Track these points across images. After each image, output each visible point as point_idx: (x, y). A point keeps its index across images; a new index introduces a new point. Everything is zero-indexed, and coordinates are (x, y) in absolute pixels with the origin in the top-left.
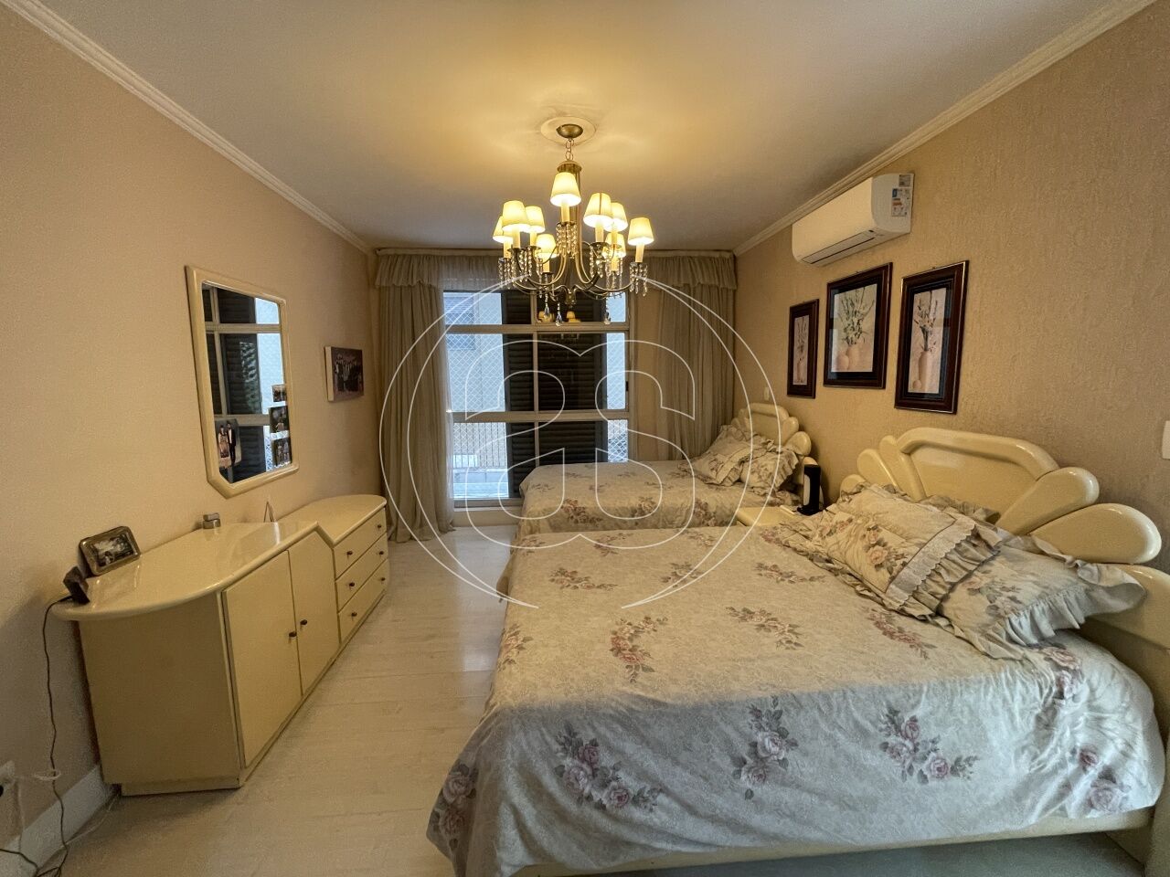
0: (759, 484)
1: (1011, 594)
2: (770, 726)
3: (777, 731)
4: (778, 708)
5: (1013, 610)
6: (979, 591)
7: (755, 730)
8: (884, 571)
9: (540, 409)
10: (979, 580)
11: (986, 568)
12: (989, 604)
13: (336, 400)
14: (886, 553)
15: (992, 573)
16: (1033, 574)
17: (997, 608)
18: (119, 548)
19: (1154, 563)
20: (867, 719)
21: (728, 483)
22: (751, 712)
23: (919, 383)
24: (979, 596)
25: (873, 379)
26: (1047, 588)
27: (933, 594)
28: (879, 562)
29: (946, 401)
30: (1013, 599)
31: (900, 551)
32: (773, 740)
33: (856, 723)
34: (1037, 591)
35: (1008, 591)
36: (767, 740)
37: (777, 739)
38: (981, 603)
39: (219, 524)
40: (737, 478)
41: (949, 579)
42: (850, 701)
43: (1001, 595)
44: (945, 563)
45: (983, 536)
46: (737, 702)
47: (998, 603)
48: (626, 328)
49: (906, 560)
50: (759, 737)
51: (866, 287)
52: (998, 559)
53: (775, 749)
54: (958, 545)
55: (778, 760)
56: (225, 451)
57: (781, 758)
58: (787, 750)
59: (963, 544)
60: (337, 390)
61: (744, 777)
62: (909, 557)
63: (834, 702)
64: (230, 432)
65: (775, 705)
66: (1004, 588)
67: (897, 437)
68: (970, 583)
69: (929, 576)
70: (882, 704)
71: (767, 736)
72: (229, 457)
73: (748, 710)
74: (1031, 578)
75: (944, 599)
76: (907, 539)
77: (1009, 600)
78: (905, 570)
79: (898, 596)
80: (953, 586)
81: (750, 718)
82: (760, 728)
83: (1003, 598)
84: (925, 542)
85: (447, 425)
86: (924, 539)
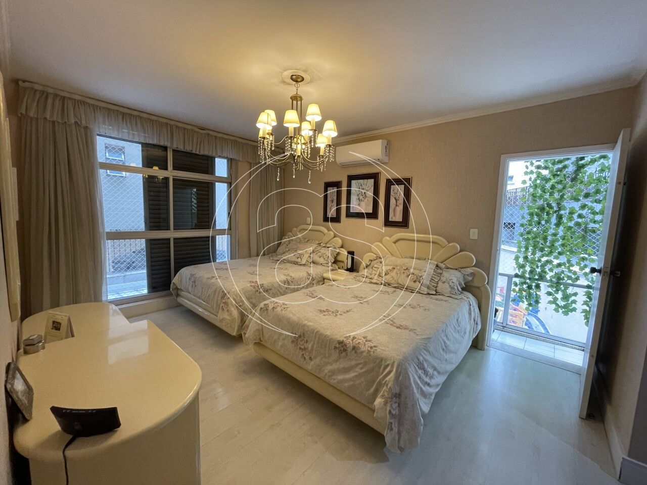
0: (324, 262)
5: (454, 285)
8: (417, 282)
9: (174, 229)
10: (443, 279)
11: (443, 275)
12: (449, 285)
14: (415, 277)
15: (445, 276)
17: (451, 286)
19: (475, 266)
23: (394, 218)
24: (445, 283)
25: (373, 215)
26: (457, 278)
27: (433, 286)
28: (414, 280)
29: (404, 223)
30: (453, 282)
31: (420, 275)
34: (455, 279)
38: (446, 285)
41: (437, 280)
43: (450, 282)
44: (433, 276)
45: (439, 266)
48: (230, 181)
51: (369, 180)
52: (444, 272)
54: (434, 270)
62: (423, 276)
67: (390, 237)
69: (430, 281)
74: (453, 276)
75: (436, 287)
76: (420, 270)
78: (424, 281)
79: (425, 290)
80: (438, 283)
85: (102, 242)
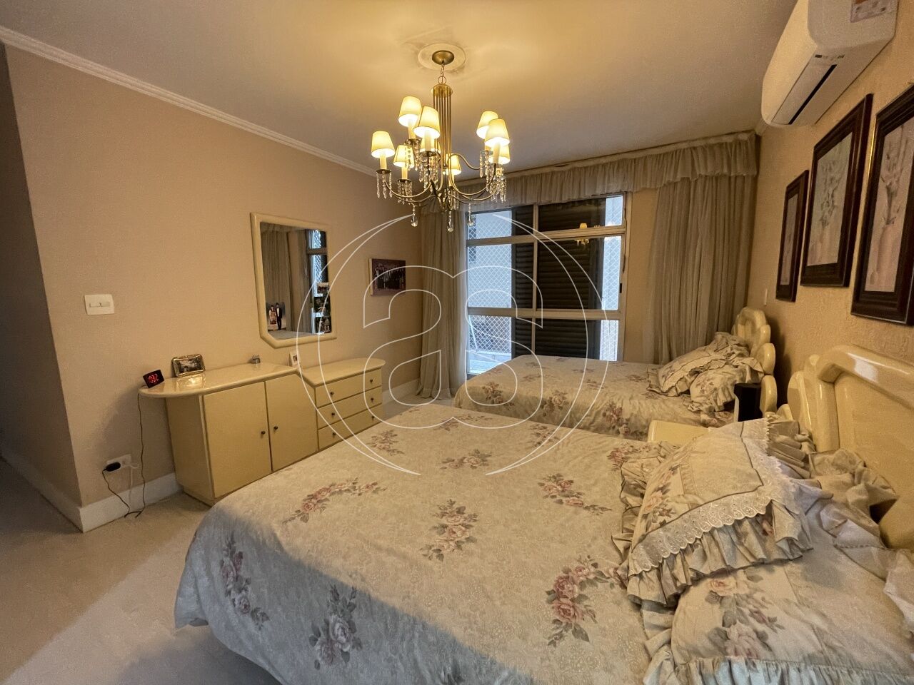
1: (761, 628)
2: (344, 615)
3: (348, 622)
4: (353, 601)
5: (749, 654)
6: (721, 599)
7: (330, 610)
10: (736, 585)
11: (762, 572)
12: (719, 625)
13: (375, 294)
14: (660, 503)
15: (759, 584)
16: (823, 615)
17: (727, 638)
18: (193, 365)
20: (427, 665)
21: (673, 392)
22: (332, 592)
24: (717, 606)
26: (833, 649)
27: (675, 578)
28: (648, 511)
30: (761, 637)
31: (671, 506)
32: (343, 629)
33: (415, 661)
34: (810, 645)
35: (762, 620)
36: (338, 626)
37: (347, 630)
38: (712, 618)
39: (259, 362)
40: (685, 389)
41: (699, 565)
42: (417, 635)
43: (746, 622)
44: (706, 540)
46: (325, 576)
47: (733, 632)
48: (623, 230)
49: (668, 519)
50: (332, 619)
51: (842, 142)
52: (791, 567)
53: (343, 639)
54: (739, 522)
55: (342, 651)
56: (274, 321)
57: (345, 650)
58: (353, 647)
59: (746, 523)
60: (376, 288)
61: (318, 647)
62: (674, 517)
63: (401, 625)
64: (278, 310)
65: (352, 597)
66: (757, 614)
68: (720, 584)
69: (682, 551)
70: (447, 659)
71: (339, 622)
72: (277, 325)
73: (330, 589)
74: (817, 621)
75: (683, 591)
76: (687, 493)
77: (754, 636)
78: (661, 531)
79: (639, 562)
80: (698, 578)
81: (329, 597)
82: (335, 611)
83: (745, 628)
84: (701, 502)
86: (703, 499)
